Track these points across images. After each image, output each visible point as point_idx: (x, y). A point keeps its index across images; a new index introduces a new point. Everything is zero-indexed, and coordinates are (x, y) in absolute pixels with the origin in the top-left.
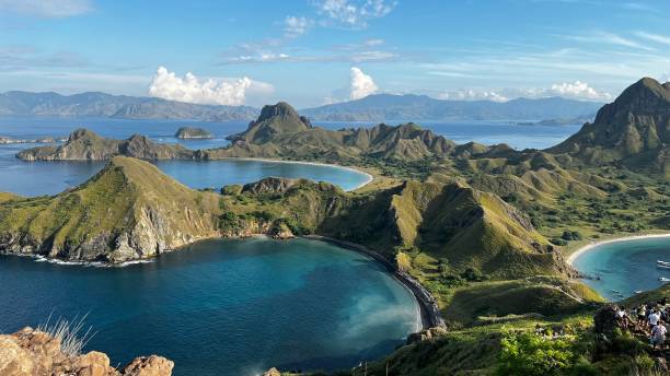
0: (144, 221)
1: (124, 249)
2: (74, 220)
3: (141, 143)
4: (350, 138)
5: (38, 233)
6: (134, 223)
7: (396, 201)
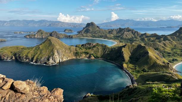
0: (56, 54)
1: (51, 61)
2: (39, 53)
3: (55, 33)
4: (111, 32)
5: (30, 56)
6: (53, 54)
7: (123, 49)
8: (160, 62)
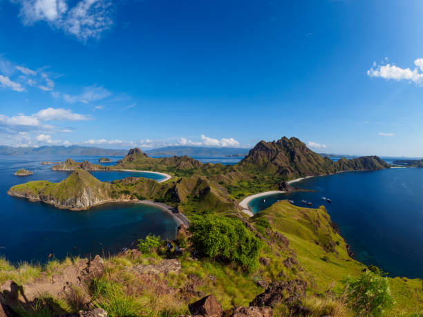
0: (85, 193)
6: (82, 194)
7: (178, 186)
8: (224, 200)
